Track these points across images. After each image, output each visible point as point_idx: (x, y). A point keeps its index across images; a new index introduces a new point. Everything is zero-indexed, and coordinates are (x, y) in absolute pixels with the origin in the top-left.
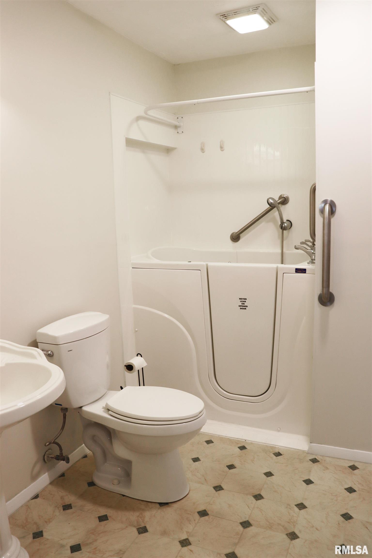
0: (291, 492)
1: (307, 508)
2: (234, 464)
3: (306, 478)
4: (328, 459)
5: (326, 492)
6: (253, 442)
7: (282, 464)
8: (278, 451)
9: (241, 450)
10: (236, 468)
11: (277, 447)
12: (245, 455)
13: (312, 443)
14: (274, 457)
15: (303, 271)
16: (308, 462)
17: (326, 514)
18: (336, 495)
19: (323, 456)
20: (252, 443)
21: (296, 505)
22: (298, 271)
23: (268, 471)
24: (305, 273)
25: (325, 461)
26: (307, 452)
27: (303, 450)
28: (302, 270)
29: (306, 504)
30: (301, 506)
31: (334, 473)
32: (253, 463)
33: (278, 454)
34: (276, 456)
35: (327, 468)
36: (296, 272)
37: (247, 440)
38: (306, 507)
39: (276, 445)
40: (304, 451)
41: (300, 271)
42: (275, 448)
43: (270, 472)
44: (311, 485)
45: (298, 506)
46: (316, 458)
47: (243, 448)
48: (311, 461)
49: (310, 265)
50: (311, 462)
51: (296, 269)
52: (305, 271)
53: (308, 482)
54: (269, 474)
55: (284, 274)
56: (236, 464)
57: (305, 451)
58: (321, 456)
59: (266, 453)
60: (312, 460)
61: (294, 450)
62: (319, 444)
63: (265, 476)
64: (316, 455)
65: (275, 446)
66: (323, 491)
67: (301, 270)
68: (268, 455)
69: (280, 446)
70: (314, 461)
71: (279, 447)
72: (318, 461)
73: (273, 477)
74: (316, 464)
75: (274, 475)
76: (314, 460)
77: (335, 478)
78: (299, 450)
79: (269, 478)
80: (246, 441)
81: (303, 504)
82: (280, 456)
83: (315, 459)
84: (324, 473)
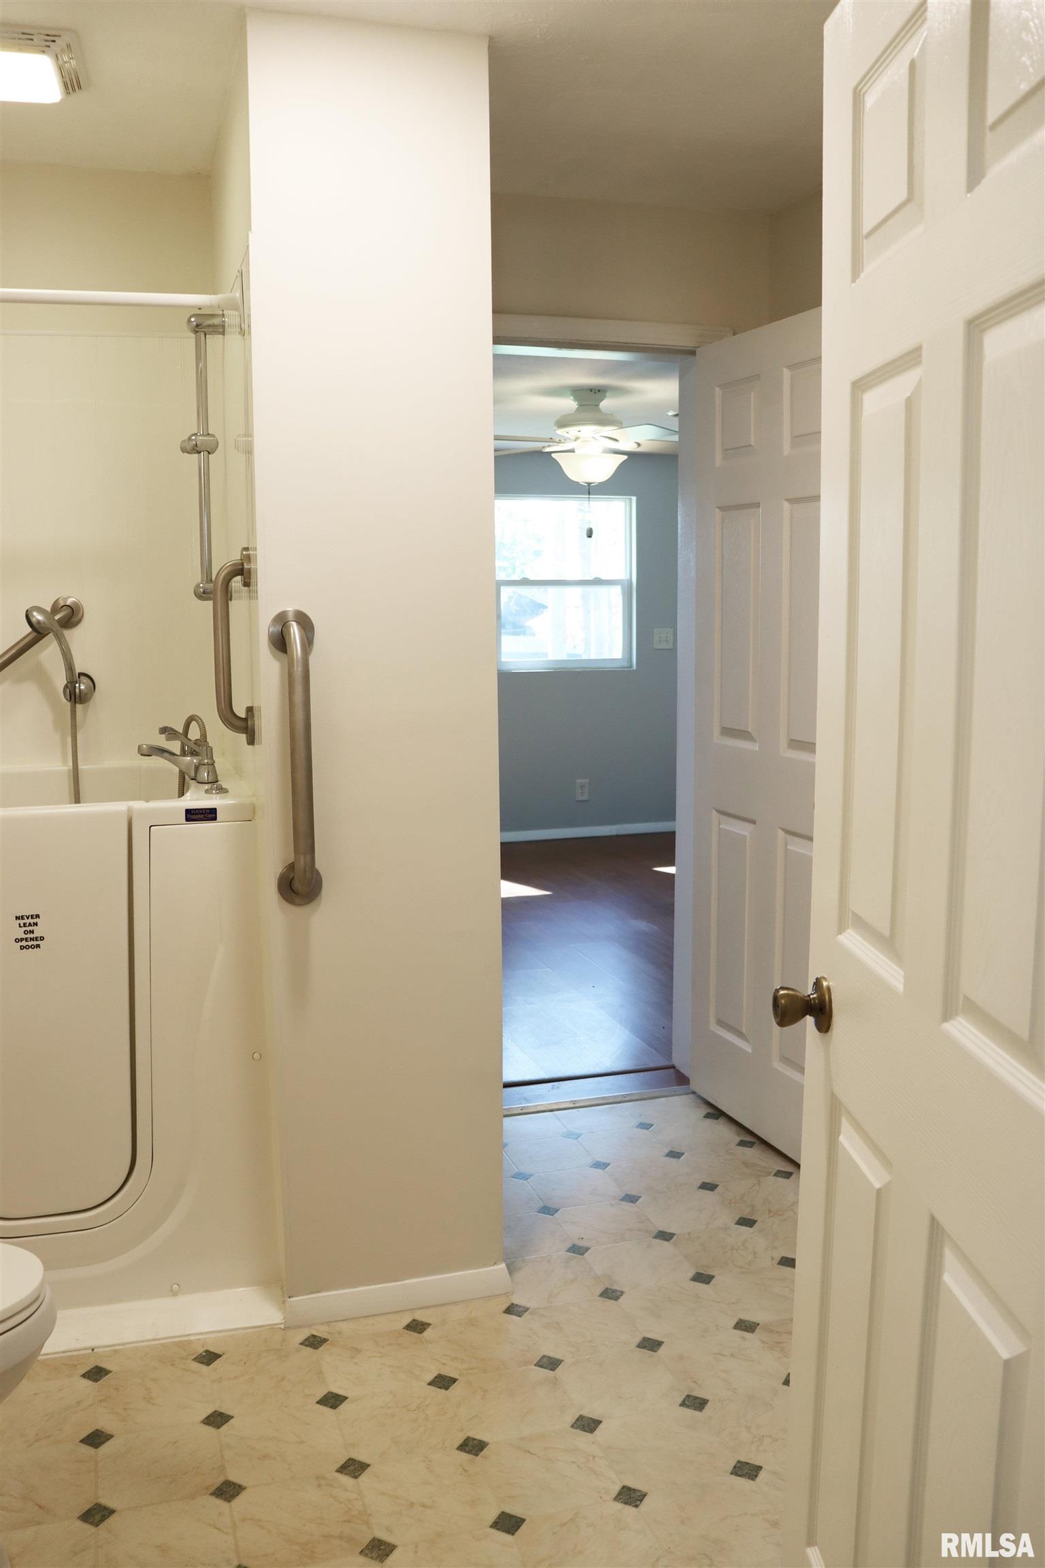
0: (302, 1442)
1: (369, 1465)
2: (99, 1428)
3: (321, 1394)
4: (343, 1326)
5: (389, 1408)
6: (117, 1348)
7: (236, 1378)
8: (203, 1350)
9: (96, 1380)
10: (112, 1436)
11: (192, 1338)
12: (117, 1389)
13: (292, 1297)
14: (204, 1368)
15: (209, 815)
16: (298, 1351)
17: (424, 1461)
18: (418, 1408)
19: (328, 1323)
20: (115, 1352)
21: (338, 1471)
22: (193, 815)
23: (209, 1411)
24: (215, 819)
25: (340, 1333)
26: (282, 1326)
27: (272, 1325)
28: (204, 812)
29: (361, 1457)
30: (351, 1468)
31: (382, 1357)
32: (153, 1404)
33: (209, 1358)
34: (208, 1364)
35: (358, 1351)
36: (187, 820)
37: (97, 1348)
38: (365, 1464)
39: (188, 1335)
40: (275, 1327)
41: (200, 816)
42: (190, 1342)
43: (216, 1411)
44: (343, 1407)
45: (345, 1472)
46: (315, 1333)
47: (96, 1373)
48: (306, 1346)
49: (214, 796)
50: (308, 1348)
51: (188, 812)
52: (214, 815)
53: (333, 1401)
54: (217, 1419)
55: (152, 828)
56: (106, 1423)
57: (276, 1325)
58: (322, 1324)
59: (172, 1365)
60: (307, 1343)
61: (245, 1331)
62: (312, 1293)
63: (210, 1430)
64: (310, 1326)
65: (185, 1338)
66: (382, 1408)
67: (202, 814)
68: (184, 1369)
69: (202, 1334)
70: (314, 1342)
71: (200, 1337)
72: (325, 1341)
73: (232, 1421)
74: (321, 1349)
75: (233, 1417)
76: (312, 1340)
77: (389, 1366)
78: (257, 1329)
79: (224, 1428)
80: (95, 1350)
81: (355, 1460)
82: (215, 1360)
83: (314, 1336)
84: (356, 1364)
